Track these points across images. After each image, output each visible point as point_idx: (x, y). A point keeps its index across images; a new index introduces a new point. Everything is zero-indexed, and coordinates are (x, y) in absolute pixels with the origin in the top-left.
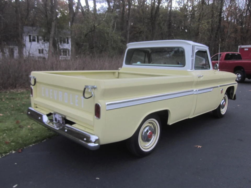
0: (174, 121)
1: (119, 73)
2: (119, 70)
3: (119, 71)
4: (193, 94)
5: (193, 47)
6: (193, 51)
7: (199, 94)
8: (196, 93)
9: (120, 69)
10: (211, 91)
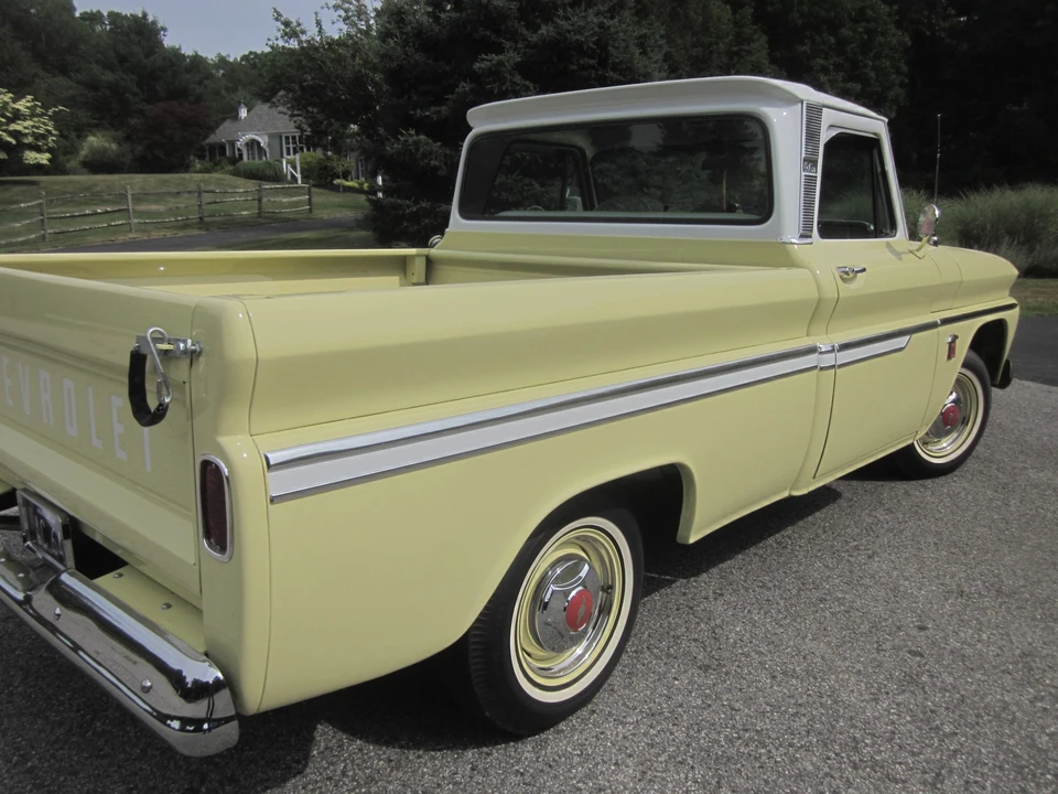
0: (714, 522)
1: (430, 262)
2: (432, 246)
3: (433, 252)
4: (816, 367)
5: (814, 112)
6: (812, 135)
7: (844, 369)
8: (829, 360)
9: (435, 239)
10: (901, 349)
